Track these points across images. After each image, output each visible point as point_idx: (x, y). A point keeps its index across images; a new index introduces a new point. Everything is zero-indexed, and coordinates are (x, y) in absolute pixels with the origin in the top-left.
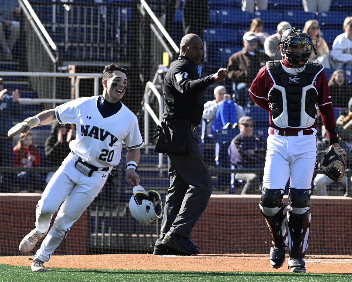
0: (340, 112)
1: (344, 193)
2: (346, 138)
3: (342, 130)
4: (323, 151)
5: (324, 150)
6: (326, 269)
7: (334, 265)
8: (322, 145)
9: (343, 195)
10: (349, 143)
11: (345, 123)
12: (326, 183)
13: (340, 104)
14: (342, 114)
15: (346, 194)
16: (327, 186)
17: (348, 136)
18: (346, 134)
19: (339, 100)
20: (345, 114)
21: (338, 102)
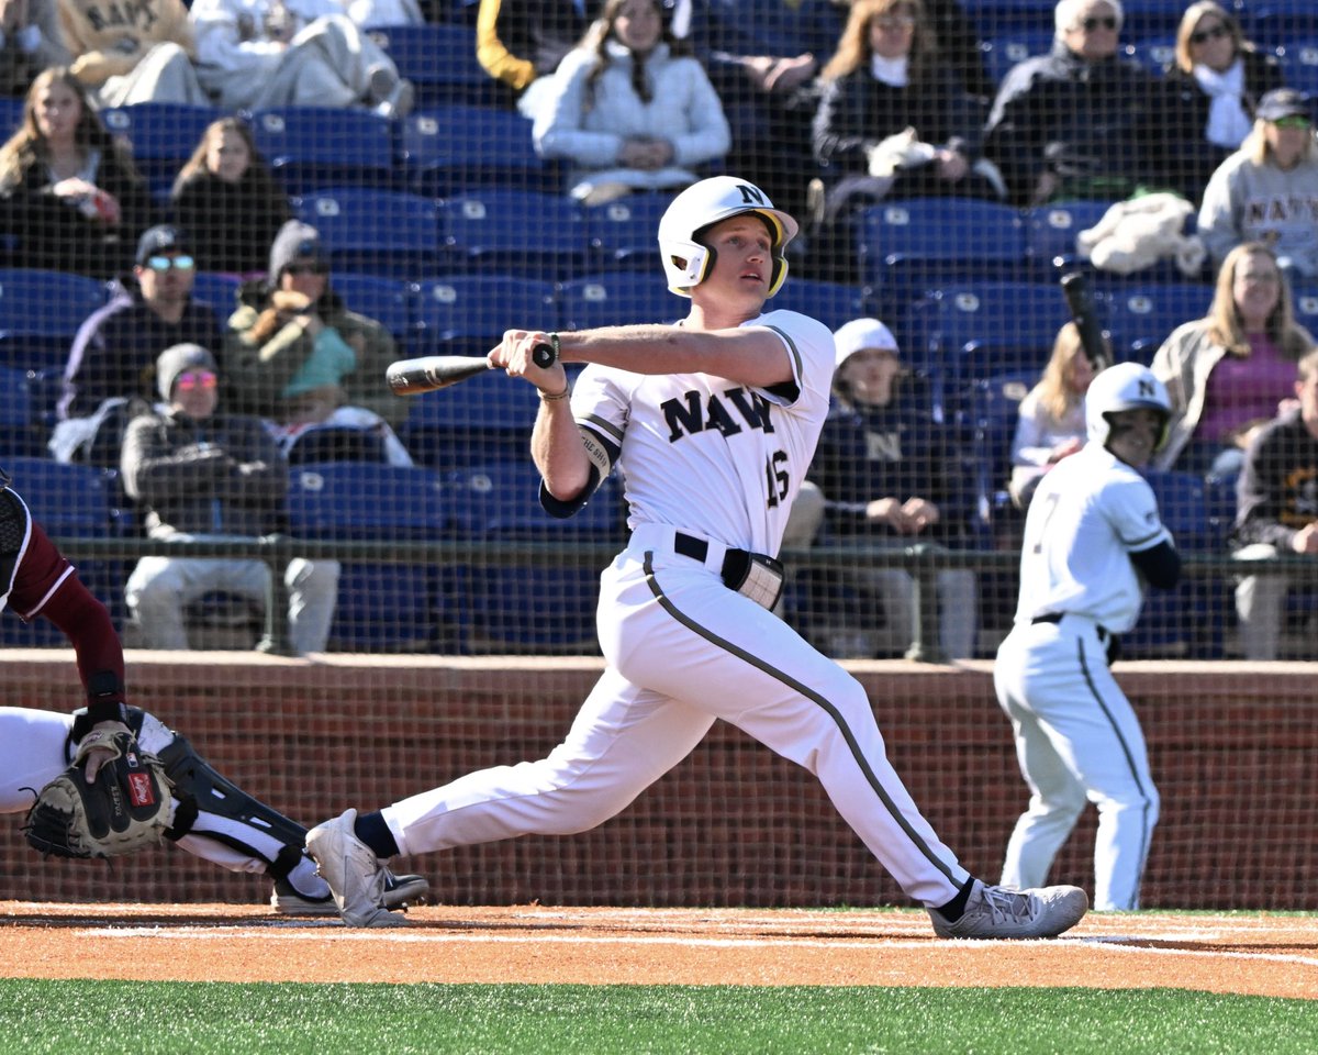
0: (238, 294)
1: (258, 640)
2: (271, 402)
3: (253, 369)
4: (167, 460)
5: (170, 453)
6: (184, 965)
7: (219, 945)
8: (164, 434)
9: (252, 648)
10: (281, 424)
11: (263, 341)
12: (180, 594)
13: (239, 258)
14: (246, 300)
15: (266, 643)
16: (183, 609)
17: (278, 397)
18: (271, 386)
19: (238, 242)
20: (261, 301)
21: (231, 250)
